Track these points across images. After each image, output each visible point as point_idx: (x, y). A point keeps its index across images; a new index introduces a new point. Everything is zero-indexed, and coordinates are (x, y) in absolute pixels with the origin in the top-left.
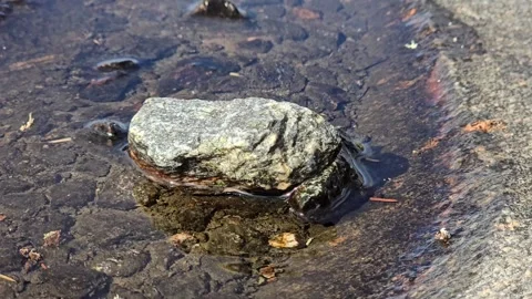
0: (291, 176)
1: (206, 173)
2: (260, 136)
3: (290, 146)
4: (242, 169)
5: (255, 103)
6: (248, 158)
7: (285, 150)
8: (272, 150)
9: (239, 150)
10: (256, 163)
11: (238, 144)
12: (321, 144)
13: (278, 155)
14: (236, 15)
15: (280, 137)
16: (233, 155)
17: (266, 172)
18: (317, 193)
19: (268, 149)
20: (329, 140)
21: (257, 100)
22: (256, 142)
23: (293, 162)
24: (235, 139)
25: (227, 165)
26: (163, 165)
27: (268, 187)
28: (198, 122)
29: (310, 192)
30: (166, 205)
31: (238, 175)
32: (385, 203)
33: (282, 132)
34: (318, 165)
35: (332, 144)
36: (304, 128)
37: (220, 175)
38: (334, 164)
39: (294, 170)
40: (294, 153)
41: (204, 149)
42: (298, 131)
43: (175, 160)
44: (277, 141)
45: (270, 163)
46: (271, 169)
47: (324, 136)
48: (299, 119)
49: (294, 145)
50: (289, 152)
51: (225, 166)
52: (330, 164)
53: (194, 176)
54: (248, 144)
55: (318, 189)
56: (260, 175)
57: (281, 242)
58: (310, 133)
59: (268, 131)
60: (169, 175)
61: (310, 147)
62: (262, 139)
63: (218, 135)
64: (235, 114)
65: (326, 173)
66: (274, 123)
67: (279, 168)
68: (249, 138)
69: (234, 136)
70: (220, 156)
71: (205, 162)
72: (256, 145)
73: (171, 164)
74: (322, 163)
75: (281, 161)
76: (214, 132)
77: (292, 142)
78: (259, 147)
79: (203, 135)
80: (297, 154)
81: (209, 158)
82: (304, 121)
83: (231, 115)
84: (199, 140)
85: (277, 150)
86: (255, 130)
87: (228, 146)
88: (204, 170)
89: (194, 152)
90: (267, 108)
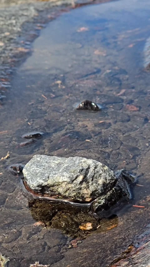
0: (91, 195)
1: (53, 193)
2: (75, 176)
3: (90, 181)
4: (68, 191)
5: (77, 160)
6: (70, 186)
7: (88, 183)
8: (81, 183)
9: (66, 183)
10: (74, 189)
11: (65, 180)
12: (106, 180)
13: (84, 185)
14: (97, 109)
15: (85, 177)
16: (64, 185)
17: (79, 193)
18: (102, 203)
19: (79, 183)
20: (110, 178)
21: (79, 158)
22: (73, 179)
23: (92, 188)
24: (64, 177)
25: (62, 190)
26: (34, 189)
27: (81, 200)
28: (51, 168)
29: (99, 203)
30: (37, 207)
31: (67, 194)
32: (139, 208)
33: (86, 174)
34: (105, 190)
35: (112, 179)
36: (98, 172)
37: (59, 194)
38: (113, 189)
39: (93, 192)
40: (92, 184)
41: (50, 182)
42: (95, 174)
43: (38, 186)
44: (84, 178)
45: (81, 189)
46: (81, 192)
47: (107, 176)
48: (96, 168)
49: (92, 180)
50: (90, 183)
51: (60, 190)
52: (111, 189)
53: (48, 194)
54: (69, 180)
55: (103, 201)
56: (77, 194)
57: (85, 227)
58: (100, 174)
59: (79, 174)
60: (37, 193)
61: (101, 181)
62: (76, 178)
63: (56, 175)
64: (67, 165)
65: (109, 193)
66: (82, 170)
67: (85, 191)
68: (69, 177)
69: (63, 176)
70: (58, 185)
71: (52, 188)
72: (73, 180)
73: (37, 188)
74: (107, 188)
75: (86, 188)
76: (55, 174)
77: (91, 179)
78: (75, 182)
79: (50, 175)
80: (94, 185)
81: (53, 186)
82: (98, 168)
83: (66, 165)
84: (48, 177)
85: (84, 183)
86: (73, 174)
87: (61, 181)
88: (52, 191)
89: (46, 184)
90: (81, 162)
